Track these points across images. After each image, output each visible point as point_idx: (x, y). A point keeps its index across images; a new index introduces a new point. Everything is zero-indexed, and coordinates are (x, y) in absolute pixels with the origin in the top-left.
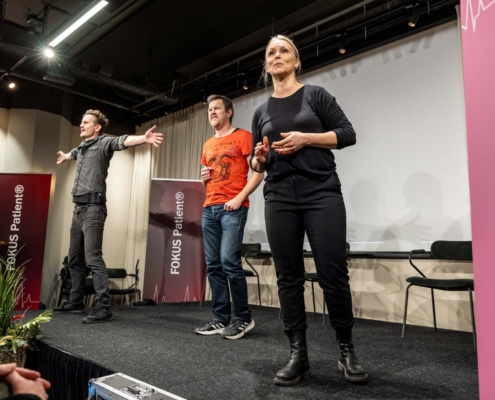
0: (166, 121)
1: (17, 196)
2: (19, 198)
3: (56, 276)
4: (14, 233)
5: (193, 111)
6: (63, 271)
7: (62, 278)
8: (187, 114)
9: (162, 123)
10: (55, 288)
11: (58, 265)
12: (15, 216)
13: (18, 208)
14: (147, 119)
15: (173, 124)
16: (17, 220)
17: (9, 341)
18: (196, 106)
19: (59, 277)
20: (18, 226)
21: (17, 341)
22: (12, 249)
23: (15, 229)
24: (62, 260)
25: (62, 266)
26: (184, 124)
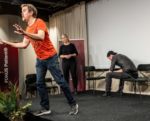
0: (62, 13)
1: (5, 52)
2: (6, 53)
3: (24, 83)
4: (6, 67)
5: (74, 8)
6: (26, 81)
7: (26, 84)
8: (71, 9)
9: (60, 14)
10: (24, 88)
11: (24, 79)
12: (5, 60)
13: (6, 57)
14: (54, 12)
15: (65, 14)
16: (6, 62)
17: (19, 113)
18: (75, 6)
19: (25, 84)
20: (7, 65)
21: (22, 113)
22: (6, 74)
23: (6, 66)
24: (25, 77)
25: (25, 79)
26: (70, 13)
